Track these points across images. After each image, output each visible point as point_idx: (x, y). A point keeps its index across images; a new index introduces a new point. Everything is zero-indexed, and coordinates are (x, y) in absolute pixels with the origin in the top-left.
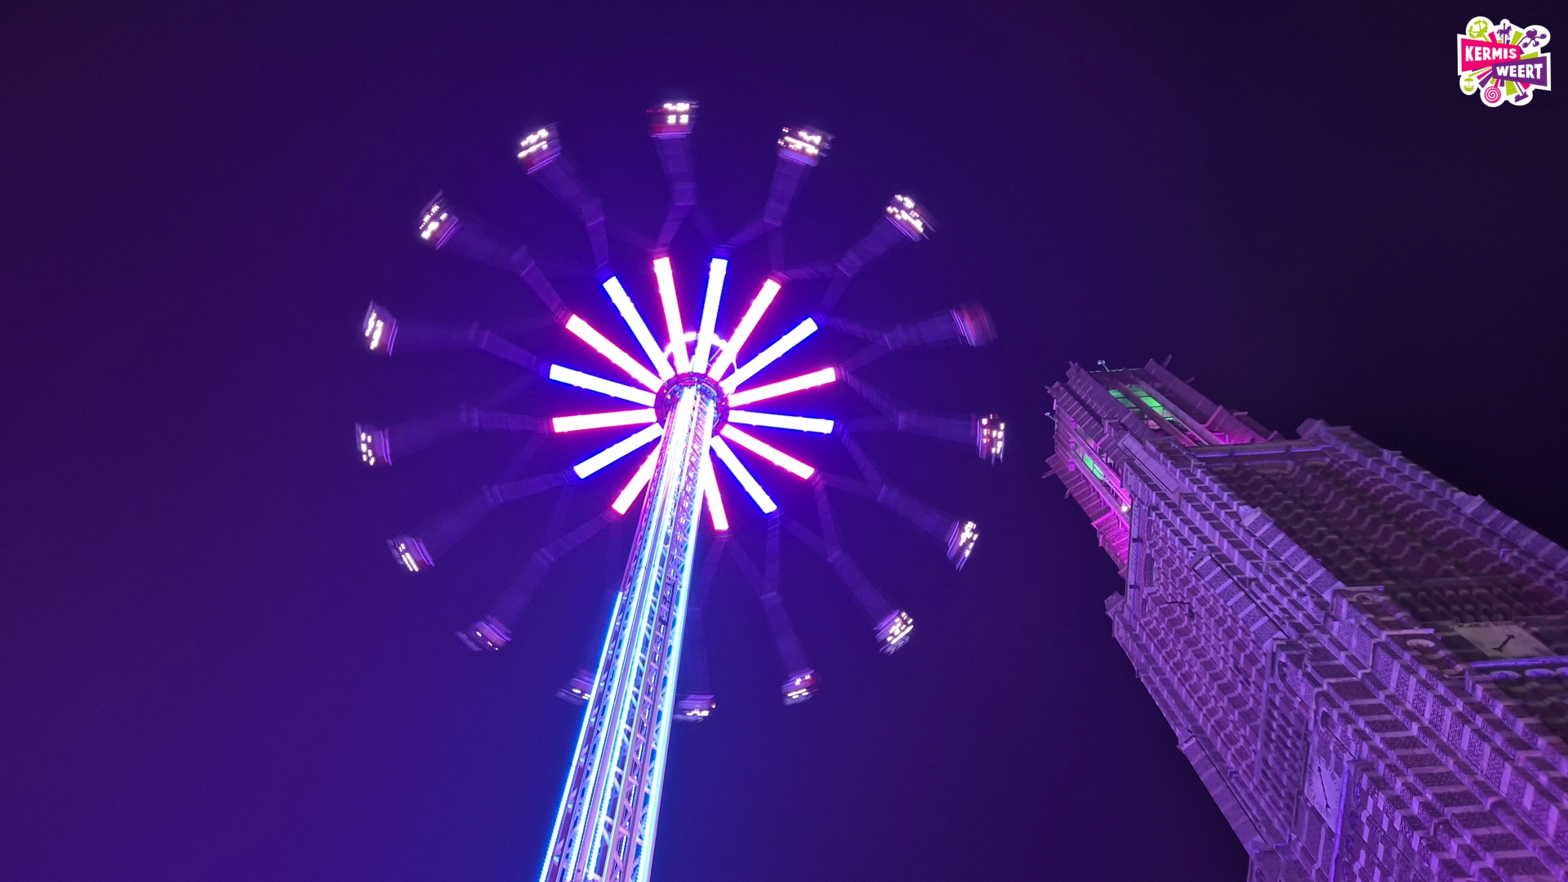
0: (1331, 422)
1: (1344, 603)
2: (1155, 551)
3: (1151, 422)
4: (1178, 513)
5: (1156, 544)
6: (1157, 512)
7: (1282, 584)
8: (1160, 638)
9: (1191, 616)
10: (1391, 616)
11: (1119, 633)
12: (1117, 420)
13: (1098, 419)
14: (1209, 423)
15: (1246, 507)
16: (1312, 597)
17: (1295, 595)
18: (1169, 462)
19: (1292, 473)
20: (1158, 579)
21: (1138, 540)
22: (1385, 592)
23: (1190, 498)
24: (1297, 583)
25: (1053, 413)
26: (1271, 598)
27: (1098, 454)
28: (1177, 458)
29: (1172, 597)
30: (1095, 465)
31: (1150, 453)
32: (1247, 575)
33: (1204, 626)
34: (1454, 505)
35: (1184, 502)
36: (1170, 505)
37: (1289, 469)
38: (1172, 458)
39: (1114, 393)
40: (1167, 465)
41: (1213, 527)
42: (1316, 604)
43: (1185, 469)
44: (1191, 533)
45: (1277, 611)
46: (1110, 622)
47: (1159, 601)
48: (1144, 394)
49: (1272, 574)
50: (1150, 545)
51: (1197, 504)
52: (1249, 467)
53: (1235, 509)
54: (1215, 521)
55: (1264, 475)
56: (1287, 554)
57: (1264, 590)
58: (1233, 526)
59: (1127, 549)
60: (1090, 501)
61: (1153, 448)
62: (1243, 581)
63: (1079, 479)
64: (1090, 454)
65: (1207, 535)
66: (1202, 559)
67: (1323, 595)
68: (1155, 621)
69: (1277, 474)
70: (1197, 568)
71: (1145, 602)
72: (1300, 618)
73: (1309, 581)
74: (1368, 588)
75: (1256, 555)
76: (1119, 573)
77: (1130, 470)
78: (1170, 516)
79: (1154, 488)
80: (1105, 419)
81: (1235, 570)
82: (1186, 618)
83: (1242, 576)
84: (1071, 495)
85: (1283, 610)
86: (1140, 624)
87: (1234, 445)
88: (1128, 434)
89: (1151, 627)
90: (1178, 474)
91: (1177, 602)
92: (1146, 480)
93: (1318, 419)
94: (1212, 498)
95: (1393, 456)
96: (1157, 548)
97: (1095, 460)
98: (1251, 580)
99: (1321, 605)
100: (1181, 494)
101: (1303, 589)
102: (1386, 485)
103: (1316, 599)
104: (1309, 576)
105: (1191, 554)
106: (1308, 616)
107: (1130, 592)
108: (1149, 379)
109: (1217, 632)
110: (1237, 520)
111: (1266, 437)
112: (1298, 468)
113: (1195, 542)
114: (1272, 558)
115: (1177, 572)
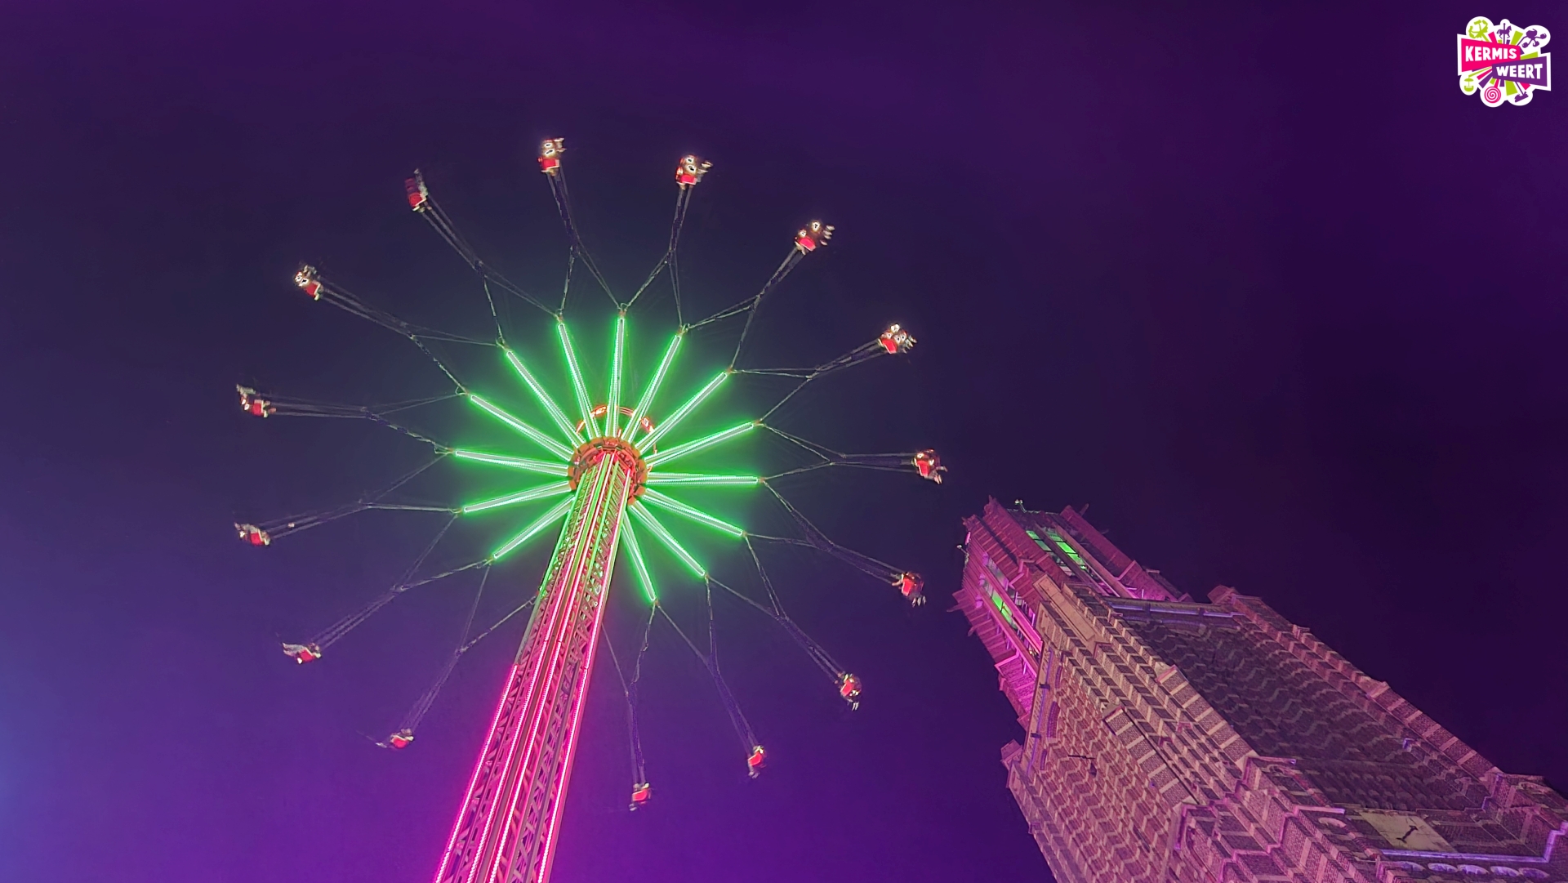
0: (1242, 591)
1: (1258, 772)
2: (1062, 700)
3: (1065, 569)
4: (1092, 661)
5: (1063, 692)
6: (1070, 658)
7: (1195, 746)
8: (1057, 793)
9: (1093, 772)
10: (1302, 791)
11: (1015, 785)
12: (1032, 561)
13: (1013, 557)
14: (1122, 576)
15: (1162, 664)
16: (1225, 763)
17: (1207, 760)
18: (1086, 608)
19: (1203, 636)
20: (1062, 730)
21: (1046, 686)
22: (1298, 766)
23: (1106, 647)
24: (1210, 747)
25: (964, 547)
26: (1182, 760)
27: (1007, 594)
28: (1094, 605)
29: (1075, 750)
30: (1004, 605)
31: (1067, 597)
32: (1159, 734)
33: (1106, 785)
34: (1359, 689)
35: (1099, 651)
36: (1085, 653)
37: (1201, 632)
38: (1089, 605)
39: (1032, 535)
40: (1083, 612)
41: (1128, 680)
42: (1229, 771)
43: (1102, 617)
44: (1104, 684)
45: (1188, 774)
46: (1006, 773)
47: (1060, 753)
48: (1059, 539)
49: (1184, 734)
50: (1058, 693)
51: (1112, 654)
52: (1162, 624)
53: (1150, 664)
54: (1129, 674)
55: (1177, 635)
56: (1201, 717)
57: (1176, 751)
58: (1147, 681)
59: (1032, 694)
60: (994, 641)
61: (1071, 593)
62: (1155, 739)
63: (985, 618)
64: (1000, 593)
65: (1120, 687)
66: (1114, 712)
67: (1236, 763)
68: (1053, 774)
69: (1189, 636)
70: (1108, 721)
71: (1045, 752)
72: (1211, 784)
73: (1223, 746)
74: (1281, 760)
75: (1169, 714)
76: (1018, 720)
77: (1046, 612)
78: (1083, 663)
79: (1069, 633)
80: (1020, 558)
81: (1147, 727)
82: (1087, 774)
83: (1154, 734)
84: (975, 633)
85: (1195, 774)
86: (1038, 776)
87: (1148, 600)
88: (1046, 576)
89: (1049, 780)
90: (1094, 622)
91: (1079, 756)
92: (1062, 624)
93: (1230, 587)
94: (1129, 650)
95: (1302, 632)
96: (1065, 696)
97: (1005, 600)
98: (1163, 739)
99: (1234, 772)
100: (1097, 643)
101: (1216, 754)
102: (1294, 660)
103: (1229, 766)
104: (1223, 741)
105: (1102, 706)
106: (1219, 782)
107: (1030, 740)
108: (1066, 526)
109: (1121, 792)
110: (1153, 676)
111: (1178, 599)
112: (1210, 632)
113: (1108, 693)
114: (1185, 718)
115: (1083, 724)
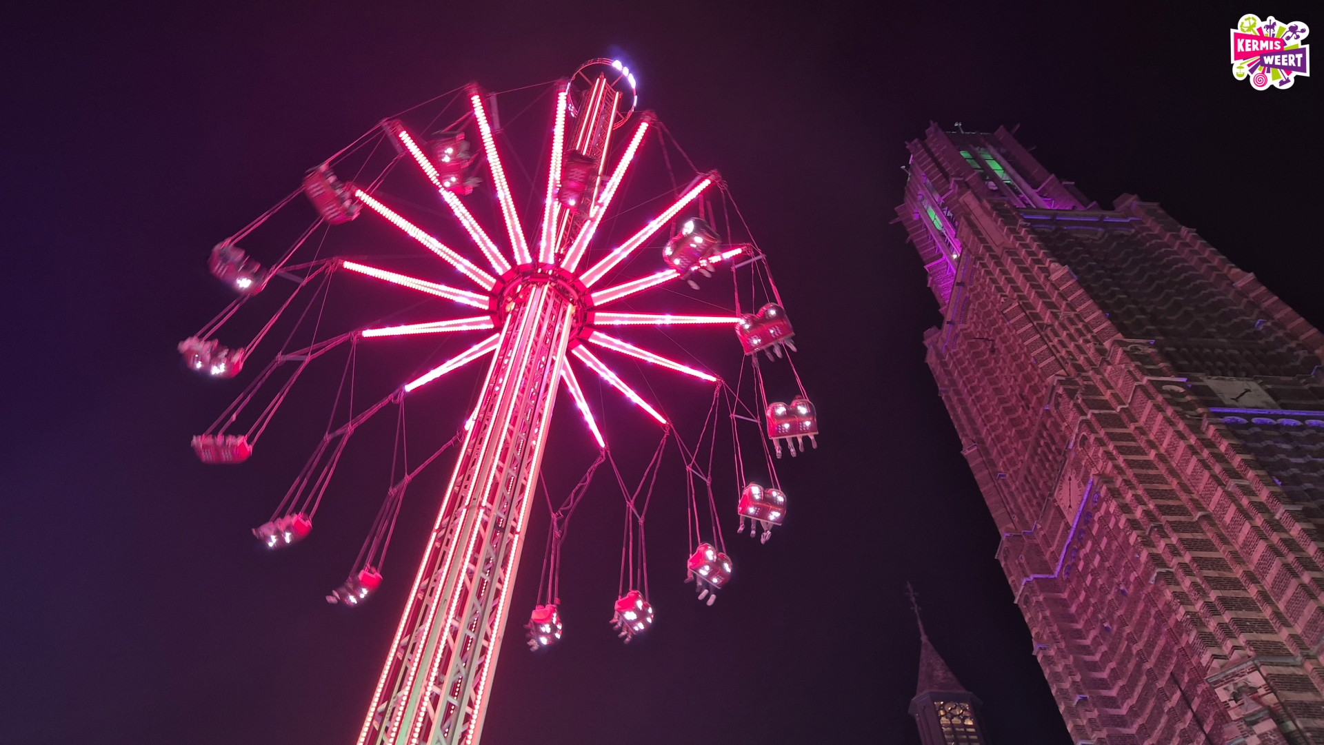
0: (1143, 198)
1: (1120, 351)
2: (973, 295)
3: (991, 184)
4: (998, 264)
5: (975, 288)
6: (981, 262)
7: (1073, 331)
8: (963, 366)
9: (993, 351)
10: (1155, 365)
11: (931, 359)
12: (962, 179)
13: (946, 176)
14: (1039, 189)
15: (1057, 264)
16: (1095, 344)
17: (1081, 341)
18: (1000, 219)
19: (1100, 239)
20: (971, 318)
21: (961, 284)
22: (1154, 346)
23: (1011, 252)
24: (1085, 332)
25: (908, 167)
26: (1061, 342)
27: (939, 209)
28: (1007, 216)
29: (980, 334)
30: (936, 217)
31: (985, 210)
32: (1045, 322)
33: (1001, 360)
34: (1229, 279)
35: (1005, 255)
36: (993, 257)
37: (1099, 235)
38: (1003, 217)
39: (964, 154)
40: (997, 223)
41: (1026, 279)
42: (1097, 350)
43: (1012, 227)
44: (1006, 282)
45: (1063, 353)
46: (925, 350)
47: (968, 336)
48: (989, 157)
49: (1066, 322)
50: (970, 289)
51: (1016, 258)
52: (1065, 230)
53: (1047, 265)
54: (1028, 274)
55: (1077, 238)
56: (1082, 307)
57: (1056, 335)
58: (1042, 279)
59: (950, 291)
60: (926, 247)
61: (989, 207)
62: (1041, 326)
63: (921, 227)
64: (933, 207)
65: (1019, 285)
66: (1011, 305)
67: (1104, 343)
68: (962, 352)
69: (1088, 239)
70: (1005, 312)
71: (957, 335)
72: (1081, 360)
73: (1095, 331)
74: (1142, 341)
75: (1056, 306)
76: (940, 310)
77: (966, 223)
78: (991, 266)
79: (983, 241)
80: (952, 176)
81: (1036, 317)
82: (988, 352)
83: (1041, 322)
84: (911, 241)
85: (1069, 353)
86: (950, 354)
87: (1057, 210)
88: (969, 192)
89: (958, 357)
90: (1005, 231)
91: (983, 339)
92: (977, 233)
93: (1133, 194)
94: (1030, 254)
95: (1188, 232)
96: (976, 292)
97: (937, 212)
98: (1048, 326)
99: (1101, 352)
100: (1004, 248)
101: (1089, 337)
102: (1177, 256)
103: (1098, 346)
104: (1097, 327)
105: (1002, 300)
106: (1088, 360)
107: (946, 326)
108: (997, 145)
109: (1011, 365)
110: (1047, 274)
111: (1086, 207)
112: (1107, 235)
113: (1008, 290)
114: (1069, 309)
115: (988, 314)
